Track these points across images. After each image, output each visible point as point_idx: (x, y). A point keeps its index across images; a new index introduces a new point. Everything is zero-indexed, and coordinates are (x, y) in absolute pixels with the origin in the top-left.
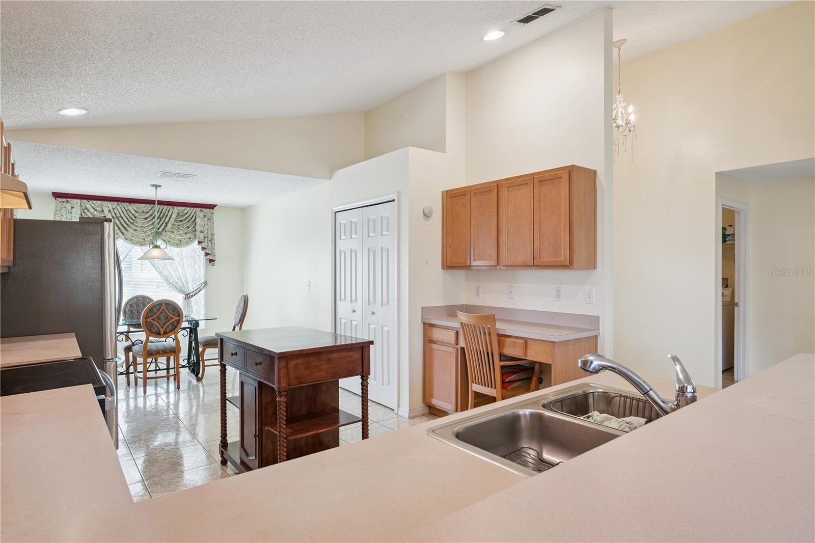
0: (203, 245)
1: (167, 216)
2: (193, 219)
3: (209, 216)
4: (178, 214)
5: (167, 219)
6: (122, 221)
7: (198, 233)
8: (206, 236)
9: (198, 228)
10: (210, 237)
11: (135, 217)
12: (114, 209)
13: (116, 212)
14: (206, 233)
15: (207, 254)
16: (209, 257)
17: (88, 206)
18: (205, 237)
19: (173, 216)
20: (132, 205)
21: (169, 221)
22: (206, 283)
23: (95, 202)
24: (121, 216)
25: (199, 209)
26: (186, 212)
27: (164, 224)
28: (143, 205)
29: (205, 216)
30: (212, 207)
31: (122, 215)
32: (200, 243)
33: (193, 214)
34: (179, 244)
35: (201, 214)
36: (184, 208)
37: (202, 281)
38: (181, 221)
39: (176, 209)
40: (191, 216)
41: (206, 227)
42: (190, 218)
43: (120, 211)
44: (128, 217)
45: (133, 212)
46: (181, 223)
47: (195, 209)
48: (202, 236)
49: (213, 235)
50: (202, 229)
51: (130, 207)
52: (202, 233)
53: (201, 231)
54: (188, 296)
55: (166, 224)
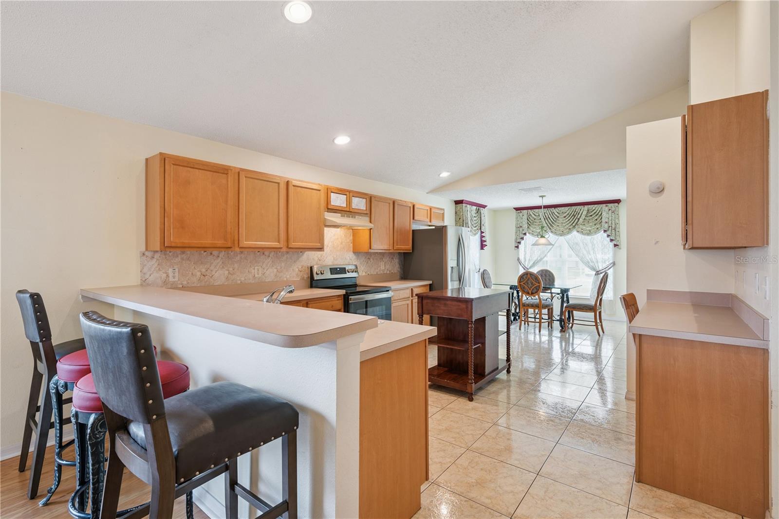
0: (609, 233)
1: (579, 213)
2: (600, 213)
3: (613, 209)
4: (588, 210)
5: (579, 216)
6: (549, 220)
7: (603, 224)
8: (610, 225)
9: (604, 220)
10: (613, 226)
11: (558, 217)
12: (545, 213)
13: (546, 214)
14: (610, 223)
15: (612, 240)
16: (614, 242)
17: (531, 213)
18: (610, 227)
19: (583, 213)
20: (556, 209)
21: (580, 217)
22: (614, 264)
23: (535, 210)
24: (549, 217)
25: (604, 205)
26: (594, 208)
27: (577, 220)
28: (563, 208)
29: (610, 210)
30: (618, 201)
31: (550, 216)
32: (605, 231)
33: (599, 209)
34: (589, 233)
35: (607, 209)
36: (592, 206)
37: (611, 262)
38: (591, 216)
39: (586, 207)
40: (598, 211)
41: (610, 218)
42: (597, 213)
43: (549, 214)
44: (553, 218)
45: (556, 213)
46: (591, 218)
47: (601, 205)
48: (606, 226)
49: (617, 224)
50: (607, 220)
51: (555, 210)
52: (607, 224)
53: (606, 222)
54: (598, 273)
55: (579, 219)
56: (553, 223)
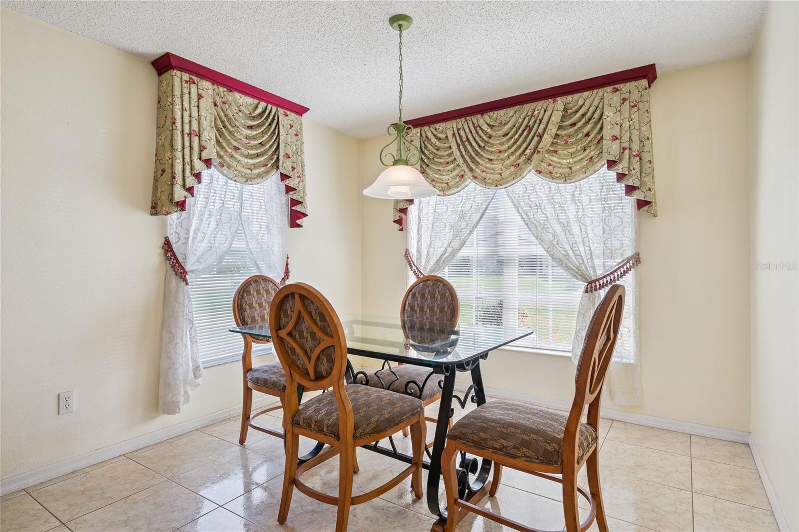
0: (621, 168)
1: (541, 121)
2: (596, 115)
3: (635, 96)
4: (565, 110)
5: (542, 127)
6: (469, 147)
7: (606, 144)
8: (626, 145)
9: (608, 132)
10: (636, 147)
11: (490, 137)
12: (459, 130)
13: (462, 133)
14: (626, 138)
15: (630, 189)
16: (638, 195)
17: (430, 135)
18: (624, 149)
19: (553, 118)
20: (485, 116)
21: (545, 129)
22: (637, 259)
23: (437, 126)
24: (468, 140)
25: (609, 89)
26: (580, 103)
27: (536, 139)
28: (502, 112)
29: (624, 100)
30: (647, 73)
31: (470, 137)
32: (611, 164)
33: (596, 103)
34: (569, 175)
35: (616, 98)
36: (576, 96)
37: (629, 253)
38: (574, 124)
39: (560, 102)
40: (592, 109)
41: (626, 124)
42: (589, 114)
43: (467, 131)
44: (478, 139)
45: (485, 127)
46: (572, 130)
47: (601, 92)
48: (615, 147)
49: (645, 140)
50: (616, 133)
51: (483, 120)
52: (618, 141)
53: (615, 138)
54: (592, 287)
55: (541, 137)
56: (478, 154)
